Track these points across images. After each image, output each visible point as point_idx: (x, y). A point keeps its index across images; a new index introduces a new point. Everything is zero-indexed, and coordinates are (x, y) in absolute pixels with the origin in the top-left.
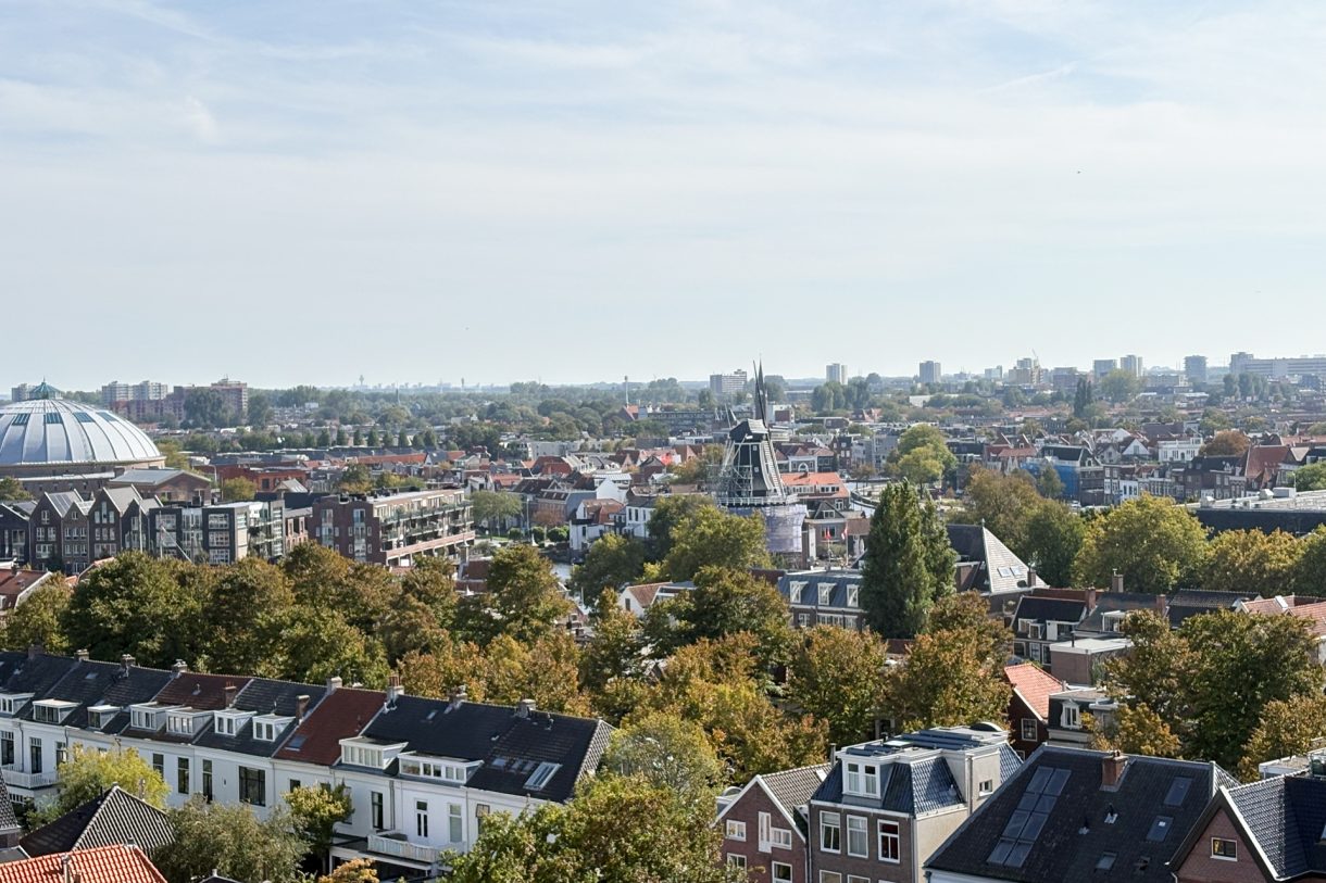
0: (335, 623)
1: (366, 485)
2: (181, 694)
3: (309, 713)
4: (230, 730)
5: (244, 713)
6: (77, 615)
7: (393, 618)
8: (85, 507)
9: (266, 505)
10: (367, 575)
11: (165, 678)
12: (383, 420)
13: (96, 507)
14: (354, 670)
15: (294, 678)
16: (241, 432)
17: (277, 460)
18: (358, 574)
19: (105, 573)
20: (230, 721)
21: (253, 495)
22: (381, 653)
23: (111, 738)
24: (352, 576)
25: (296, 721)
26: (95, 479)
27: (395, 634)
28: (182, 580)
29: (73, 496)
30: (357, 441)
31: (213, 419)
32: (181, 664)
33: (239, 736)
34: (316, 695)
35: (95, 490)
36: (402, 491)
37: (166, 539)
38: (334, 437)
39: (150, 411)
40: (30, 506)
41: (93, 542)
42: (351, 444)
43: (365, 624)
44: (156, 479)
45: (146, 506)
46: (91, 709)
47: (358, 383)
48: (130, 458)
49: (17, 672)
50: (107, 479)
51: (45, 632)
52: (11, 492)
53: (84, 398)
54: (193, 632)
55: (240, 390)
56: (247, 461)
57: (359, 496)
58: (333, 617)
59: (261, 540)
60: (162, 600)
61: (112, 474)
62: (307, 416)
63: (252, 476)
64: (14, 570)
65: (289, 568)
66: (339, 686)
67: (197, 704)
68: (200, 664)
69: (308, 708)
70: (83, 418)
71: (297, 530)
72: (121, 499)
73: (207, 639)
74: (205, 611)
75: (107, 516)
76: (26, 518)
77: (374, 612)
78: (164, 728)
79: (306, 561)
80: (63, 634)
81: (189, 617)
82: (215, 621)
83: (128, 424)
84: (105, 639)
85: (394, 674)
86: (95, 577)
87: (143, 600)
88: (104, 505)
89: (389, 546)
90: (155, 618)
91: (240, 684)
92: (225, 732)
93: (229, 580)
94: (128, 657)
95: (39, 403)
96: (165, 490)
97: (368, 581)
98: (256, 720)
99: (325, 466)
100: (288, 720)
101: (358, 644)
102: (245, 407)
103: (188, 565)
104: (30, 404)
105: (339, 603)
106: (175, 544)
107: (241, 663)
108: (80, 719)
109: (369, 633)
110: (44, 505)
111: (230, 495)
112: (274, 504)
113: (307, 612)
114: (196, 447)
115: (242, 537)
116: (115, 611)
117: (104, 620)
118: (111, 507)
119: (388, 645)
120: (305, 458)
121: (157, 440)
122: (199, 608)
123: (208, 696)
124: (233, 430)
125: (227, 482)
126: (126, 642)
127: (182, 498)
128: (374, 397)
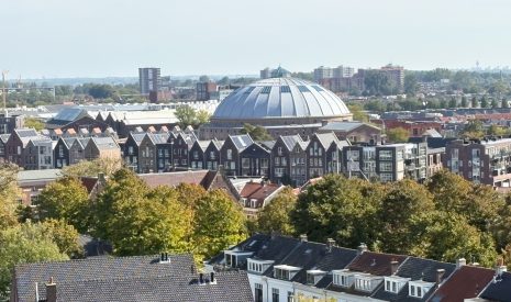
0: (460, 224)
1: (481, 133)
2: (363, 265)
3: (444, 281)
4: (394, 289)
5: (403, 279)
6: (300, 213)
7: (499, 221)
8: (304, 145)
9: (416, 146)
10: (482, 193)
11: (354, 255)
12: (491, 91)
13: (311, 145)
14: (473, 254)
15: (434, 258)
16: (399, 98)
17: (422, 116)
18: (476, 191)
19: (316, 186)
20: (394, 284)
21: (407, 139)
22: (492, 244)
23: (321, 290)
24: (472, 193)
25: (436, 286)
26: (310, 128)
27: (500, 232)
28: (364, 192)
29: (297, 138)
30: (474, 104)
31: (382, 89)
32: (363, 246)
33: (401, 293)
34: (449, 270)
35: (310, 134)
36: (504, 137)
37: (353, 166)
38: (460, 101)
39: (343, 85)
40: (271, 144)
41: (309, 167)
42: (470, 106)
43: (480, 224)
44: (347, 127)
45: (341, 145)
46: (309, 272)
47: (475, 66)
48: (330, 114)
49: (264, 247)
50: (317, 128)
51: (280, 222)
52: (260, 135)
53: (302, 76)
54: (371, 226)
55: (399, 71)
56: (403, 117)
57: (476, 141)
58: (460, 219)
59: (413, 167)
60: (352, 205)
61: (319, 125)
62: (441, 88)
63: (407, 127)
64: (262, 183)
65: (431, 187)
66: (465, 264)
67: (374, 271)
68: (375, 245)
69: (443, 278)
70: (303, 89)
71: (435, 162)
72: (326, 140)
73: (380, 231)
74: (379, 212)
75: (317, 151)
76: (269, 151)
77: (486, 216)
78: (353, 286)
79: (442, 182)
80: (291, 224)
81: (368, 216)
82: (384, 219)
83: (329, 92)
84: (317, 228)
85: (500, 257)
86: (311, 189)
87: (339, 204)
88: (316, 144)
89: (495, 173)
90: (347, 216)
91: (401, 260)
92: (391, 290)
93: (393, 193)
94: (331, 240)
95: (277, 80)
96: (351, 135)
97: (482, 197)
98: (411, 284)
99: (453, 120)
100: (431, 285)
101: (476, 238)
102: (402, 82)
103: (366, 183)
104: (272, 80)
105: (464, 210)
106: (358, 170)
107: (400, 246)
108: (302, 278)
109: (483, 230)
110: (280, 143)
111: (392, 138)
112: (421, 145)
113: (442, 215)
114: (371, 108)
115: (400, 166)
116: (323, 211)
117: (316, 217)
118: (320, 145)
119: (495, 238)
120: (440, 115)
121: (348, 103)
122: (374, 210)
123: (380, 267)
124: (395, 97)
125: (391, 130)
126: (330, 230)
127: (363, 140)
128: (486, 75)
